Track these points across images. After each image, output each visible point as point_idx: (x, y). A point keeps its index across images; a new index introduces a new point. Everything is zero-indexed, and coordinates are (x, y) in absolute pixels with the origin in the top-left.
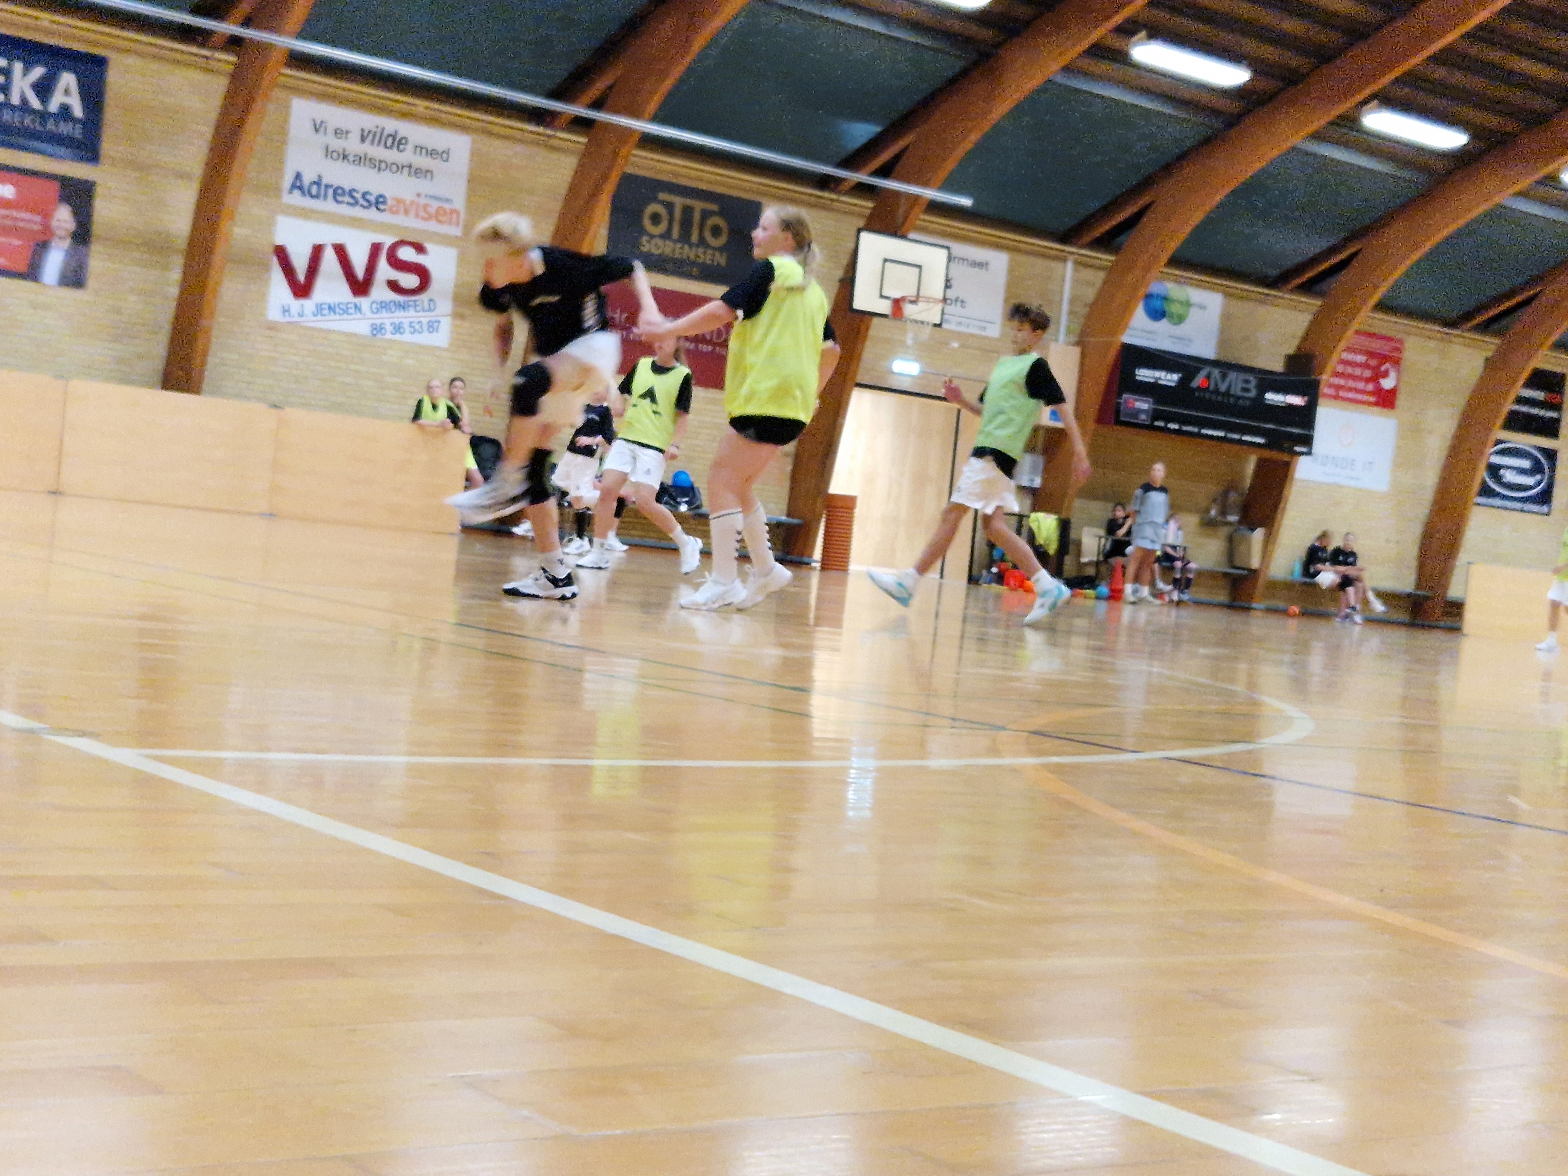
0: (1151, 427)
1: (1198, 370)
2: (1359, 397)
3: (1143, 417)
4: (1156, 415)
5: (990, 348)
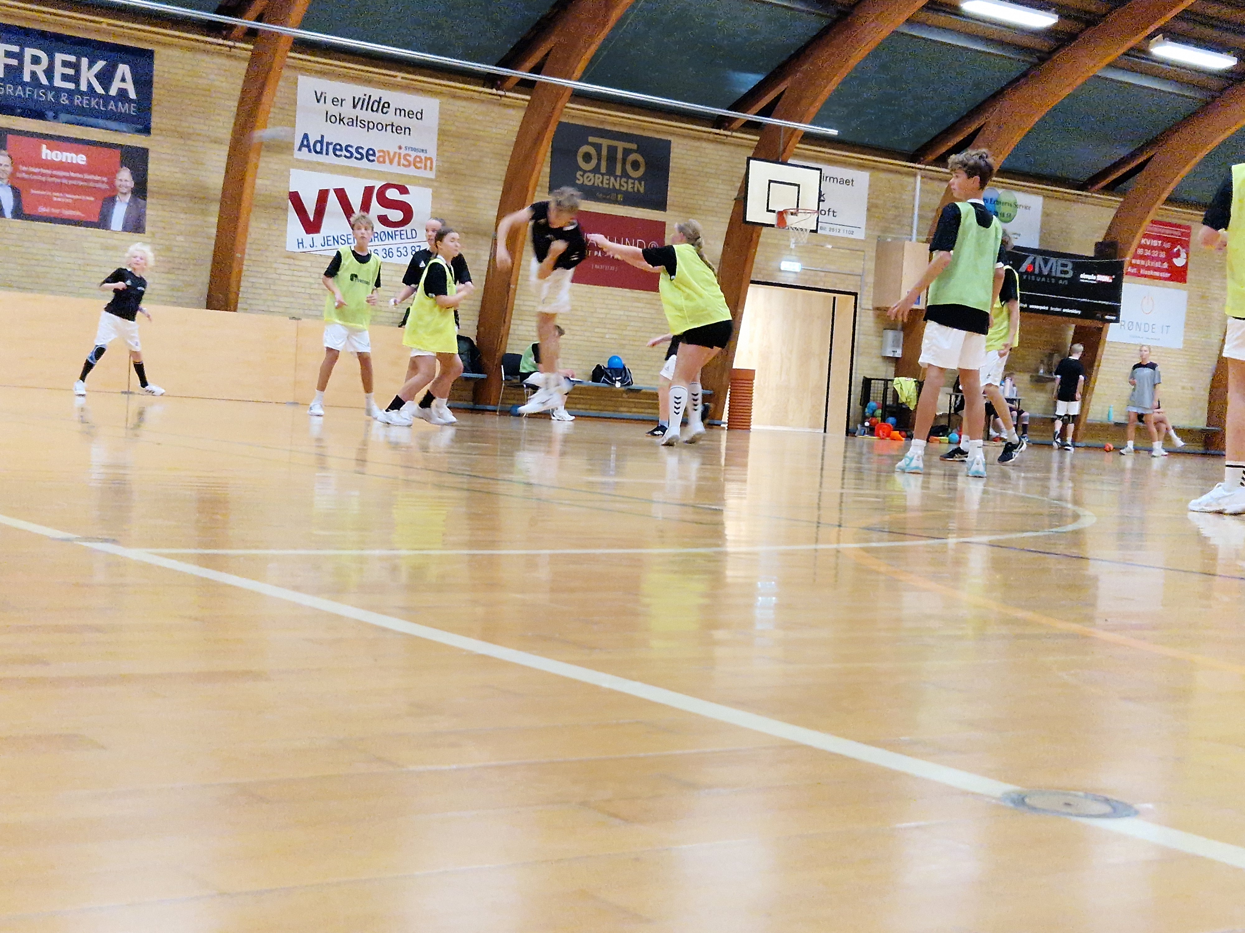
1: (1025, 257)
2: (1157, 274)
5: (857, 248)
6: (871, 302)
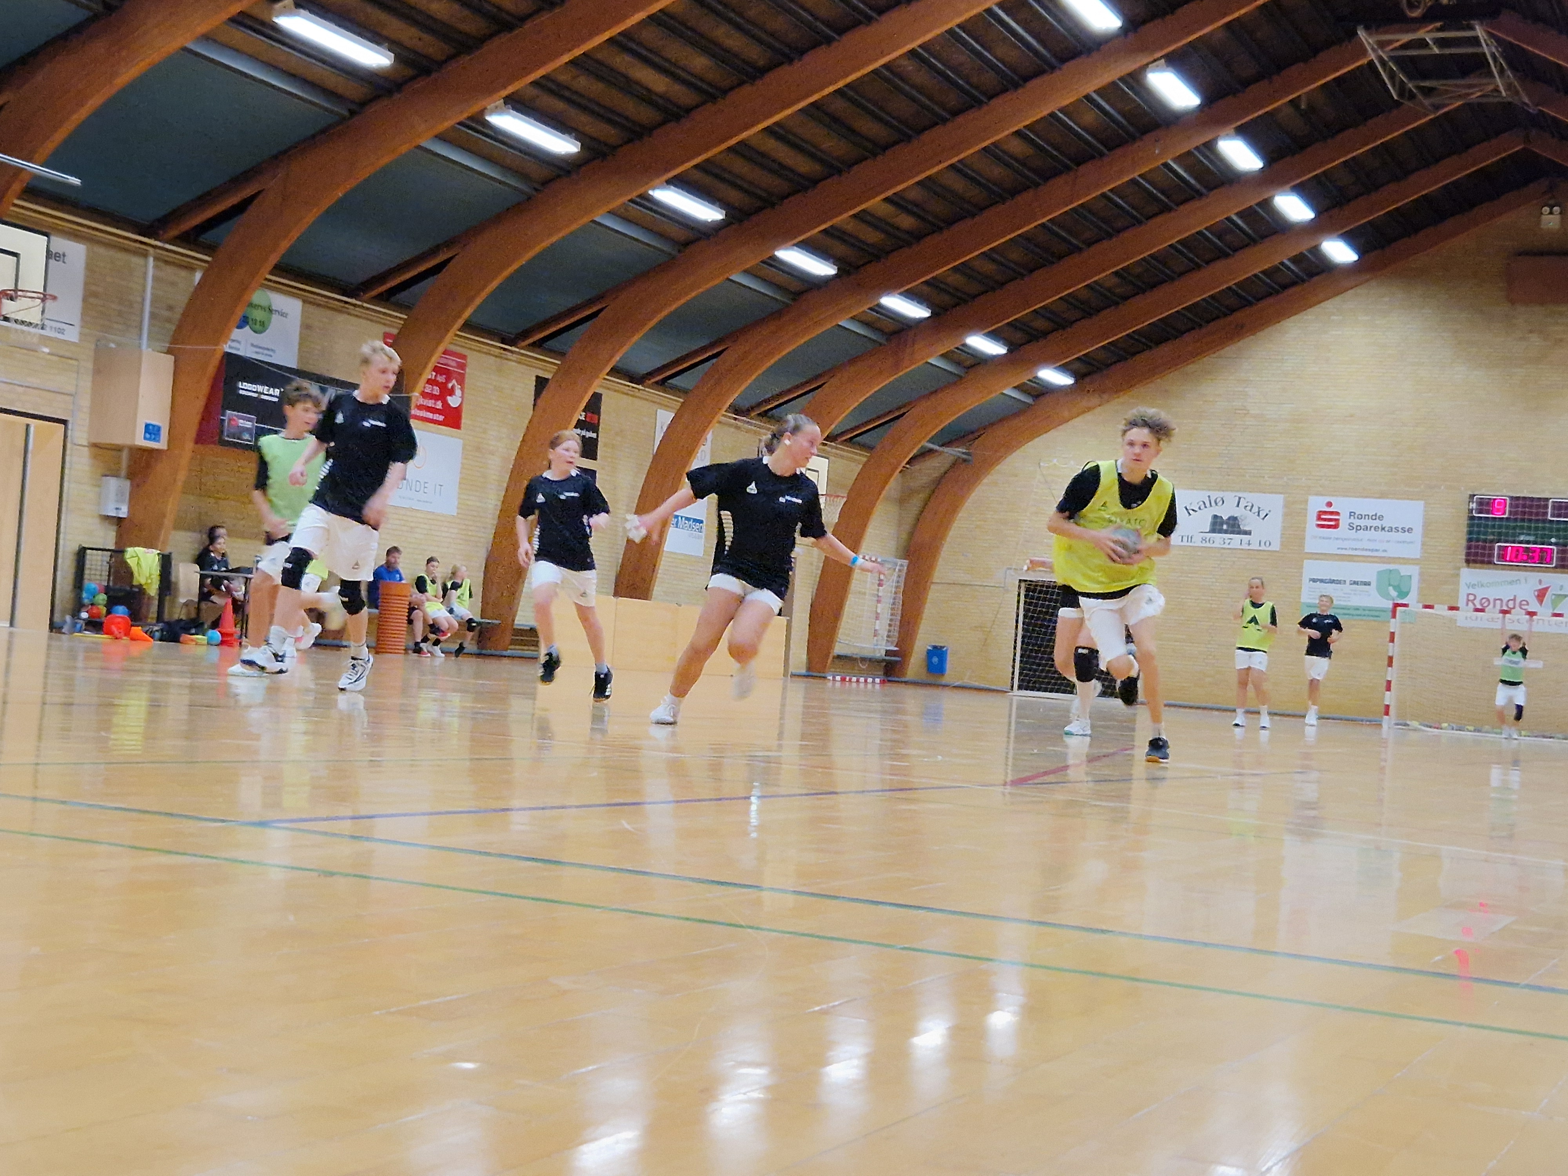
2: (430, 415)
3: (247, 437)
5: (67, 354)
6: (85, 435)
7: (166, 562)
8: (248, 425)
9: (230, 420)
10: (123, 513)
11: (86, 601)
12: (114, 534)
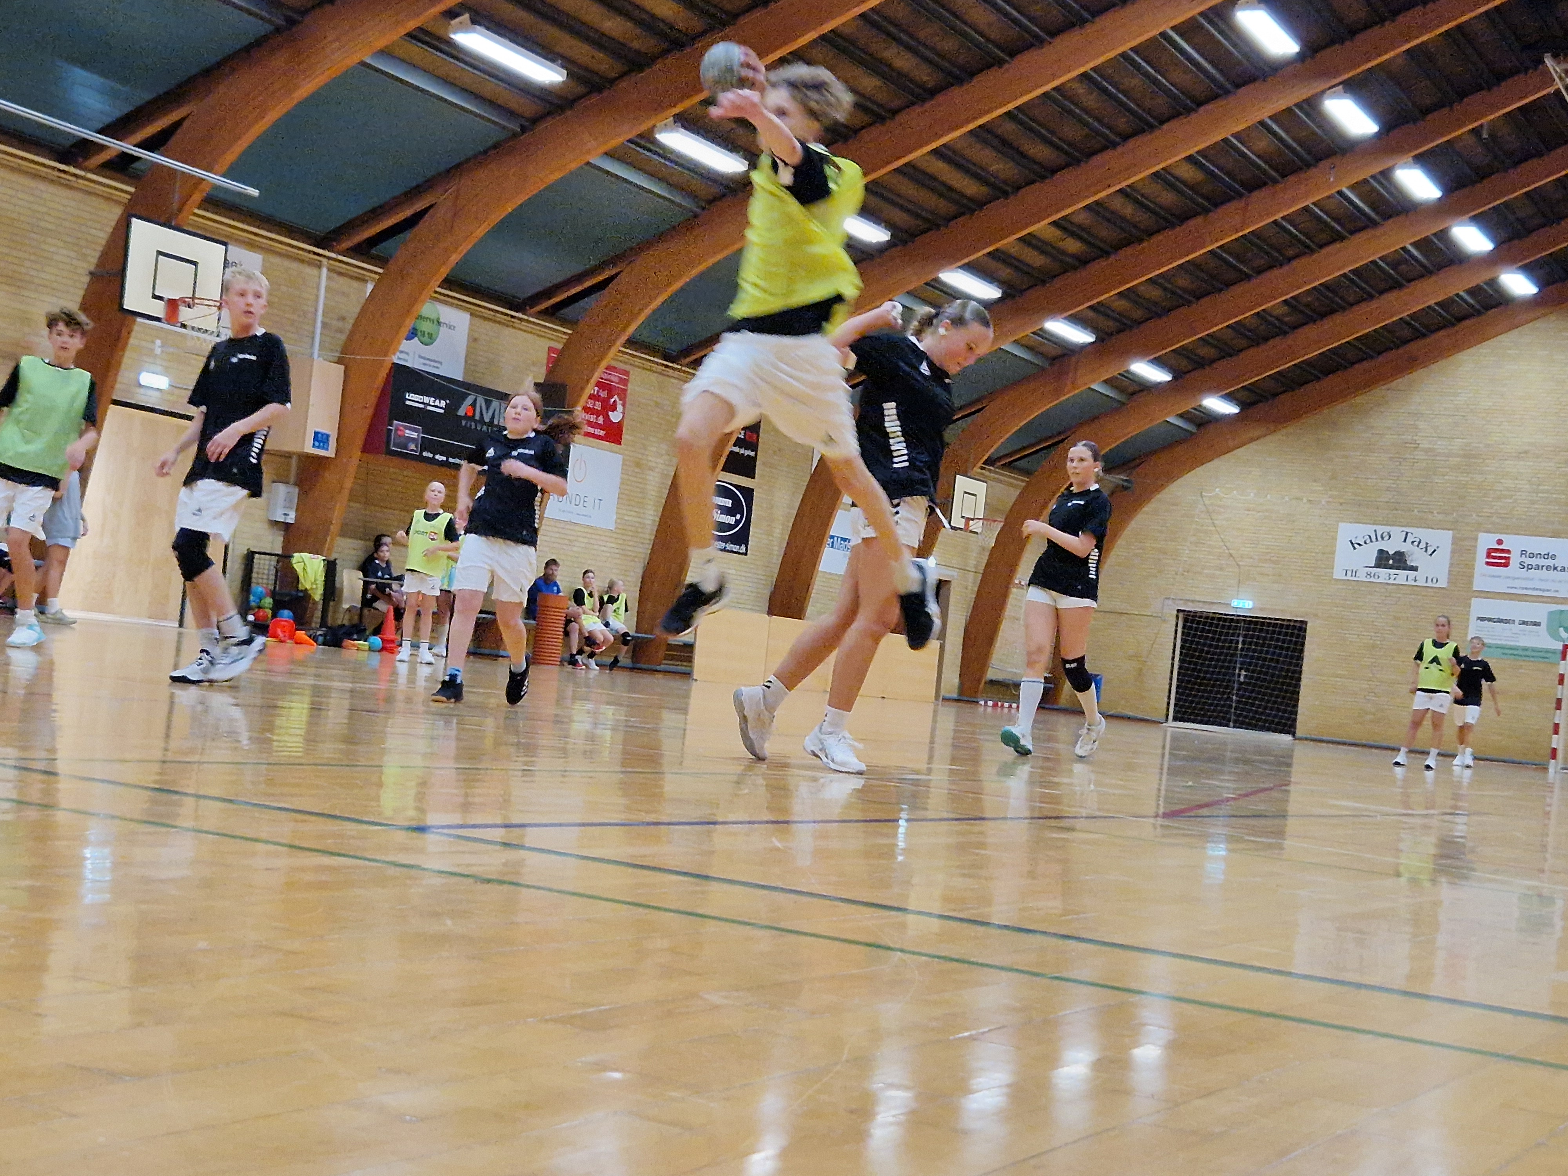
0: (421, 459)
1: (464, 396)
2: (591, 430)
3: (413, 447)
4: (425, 445)
7: (331, 568)
8: (415, 435)
9: (397, 429)
10: (291, 519)
11: (253, 604)
12: (282, 539)
